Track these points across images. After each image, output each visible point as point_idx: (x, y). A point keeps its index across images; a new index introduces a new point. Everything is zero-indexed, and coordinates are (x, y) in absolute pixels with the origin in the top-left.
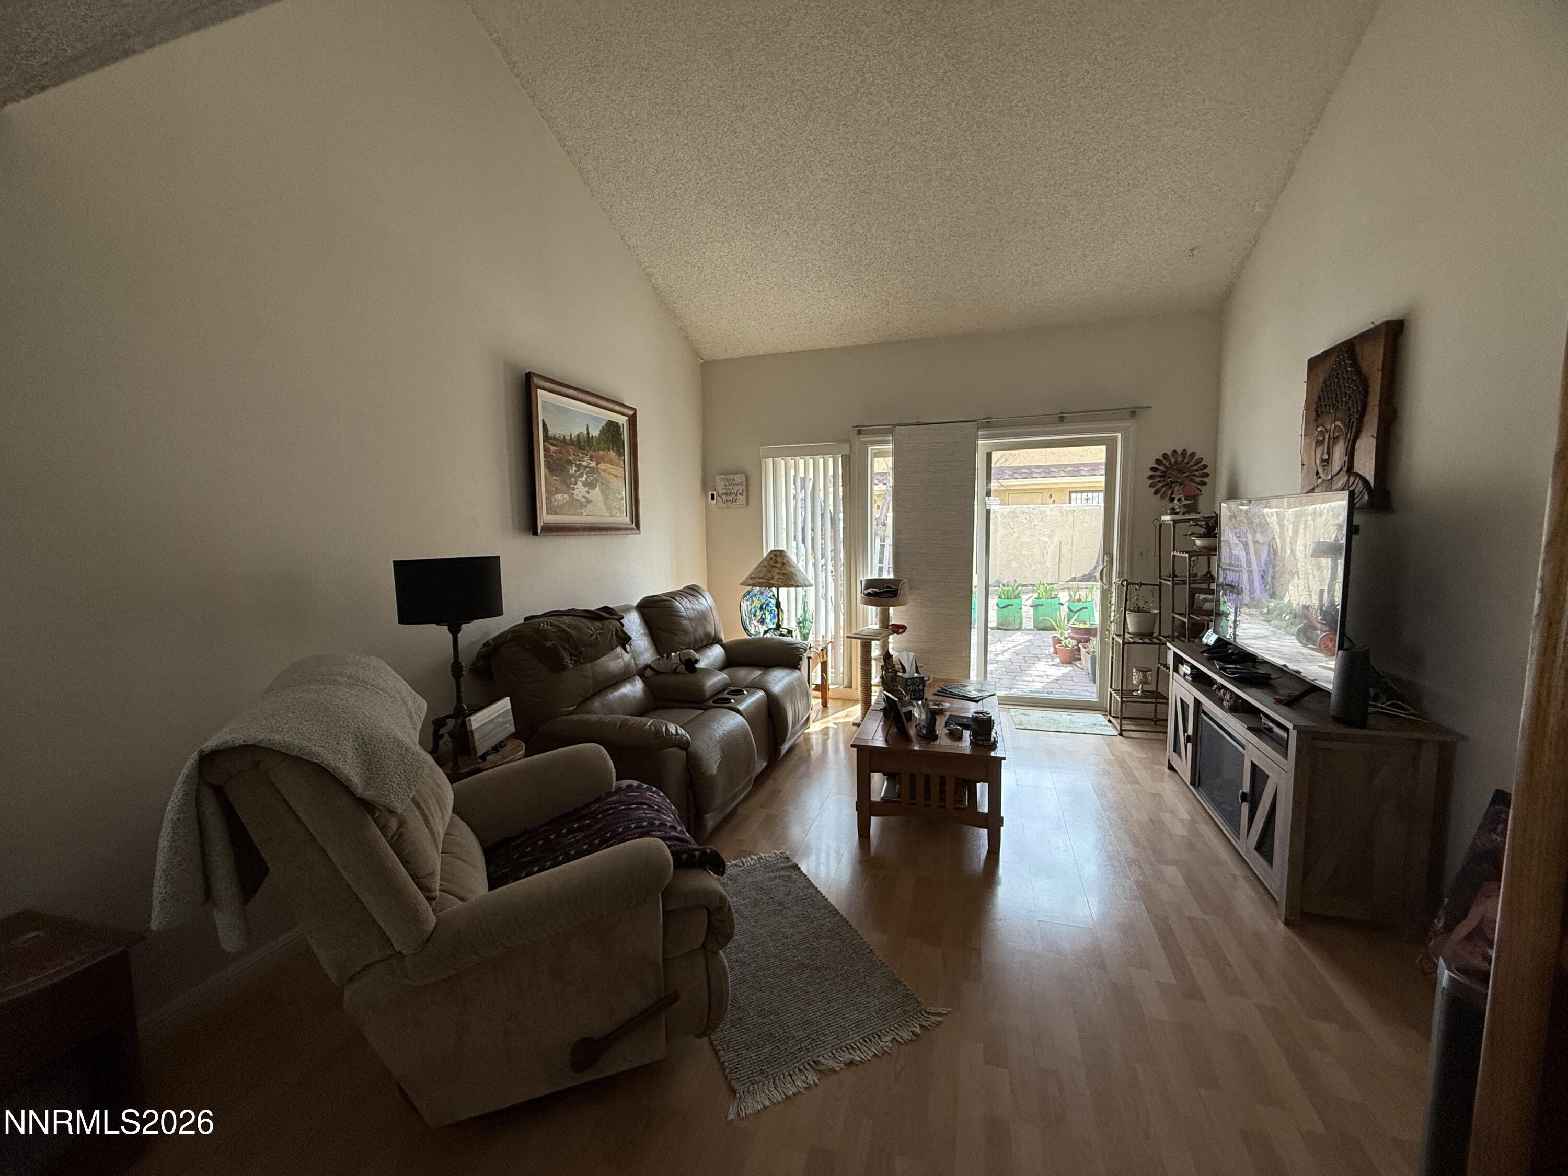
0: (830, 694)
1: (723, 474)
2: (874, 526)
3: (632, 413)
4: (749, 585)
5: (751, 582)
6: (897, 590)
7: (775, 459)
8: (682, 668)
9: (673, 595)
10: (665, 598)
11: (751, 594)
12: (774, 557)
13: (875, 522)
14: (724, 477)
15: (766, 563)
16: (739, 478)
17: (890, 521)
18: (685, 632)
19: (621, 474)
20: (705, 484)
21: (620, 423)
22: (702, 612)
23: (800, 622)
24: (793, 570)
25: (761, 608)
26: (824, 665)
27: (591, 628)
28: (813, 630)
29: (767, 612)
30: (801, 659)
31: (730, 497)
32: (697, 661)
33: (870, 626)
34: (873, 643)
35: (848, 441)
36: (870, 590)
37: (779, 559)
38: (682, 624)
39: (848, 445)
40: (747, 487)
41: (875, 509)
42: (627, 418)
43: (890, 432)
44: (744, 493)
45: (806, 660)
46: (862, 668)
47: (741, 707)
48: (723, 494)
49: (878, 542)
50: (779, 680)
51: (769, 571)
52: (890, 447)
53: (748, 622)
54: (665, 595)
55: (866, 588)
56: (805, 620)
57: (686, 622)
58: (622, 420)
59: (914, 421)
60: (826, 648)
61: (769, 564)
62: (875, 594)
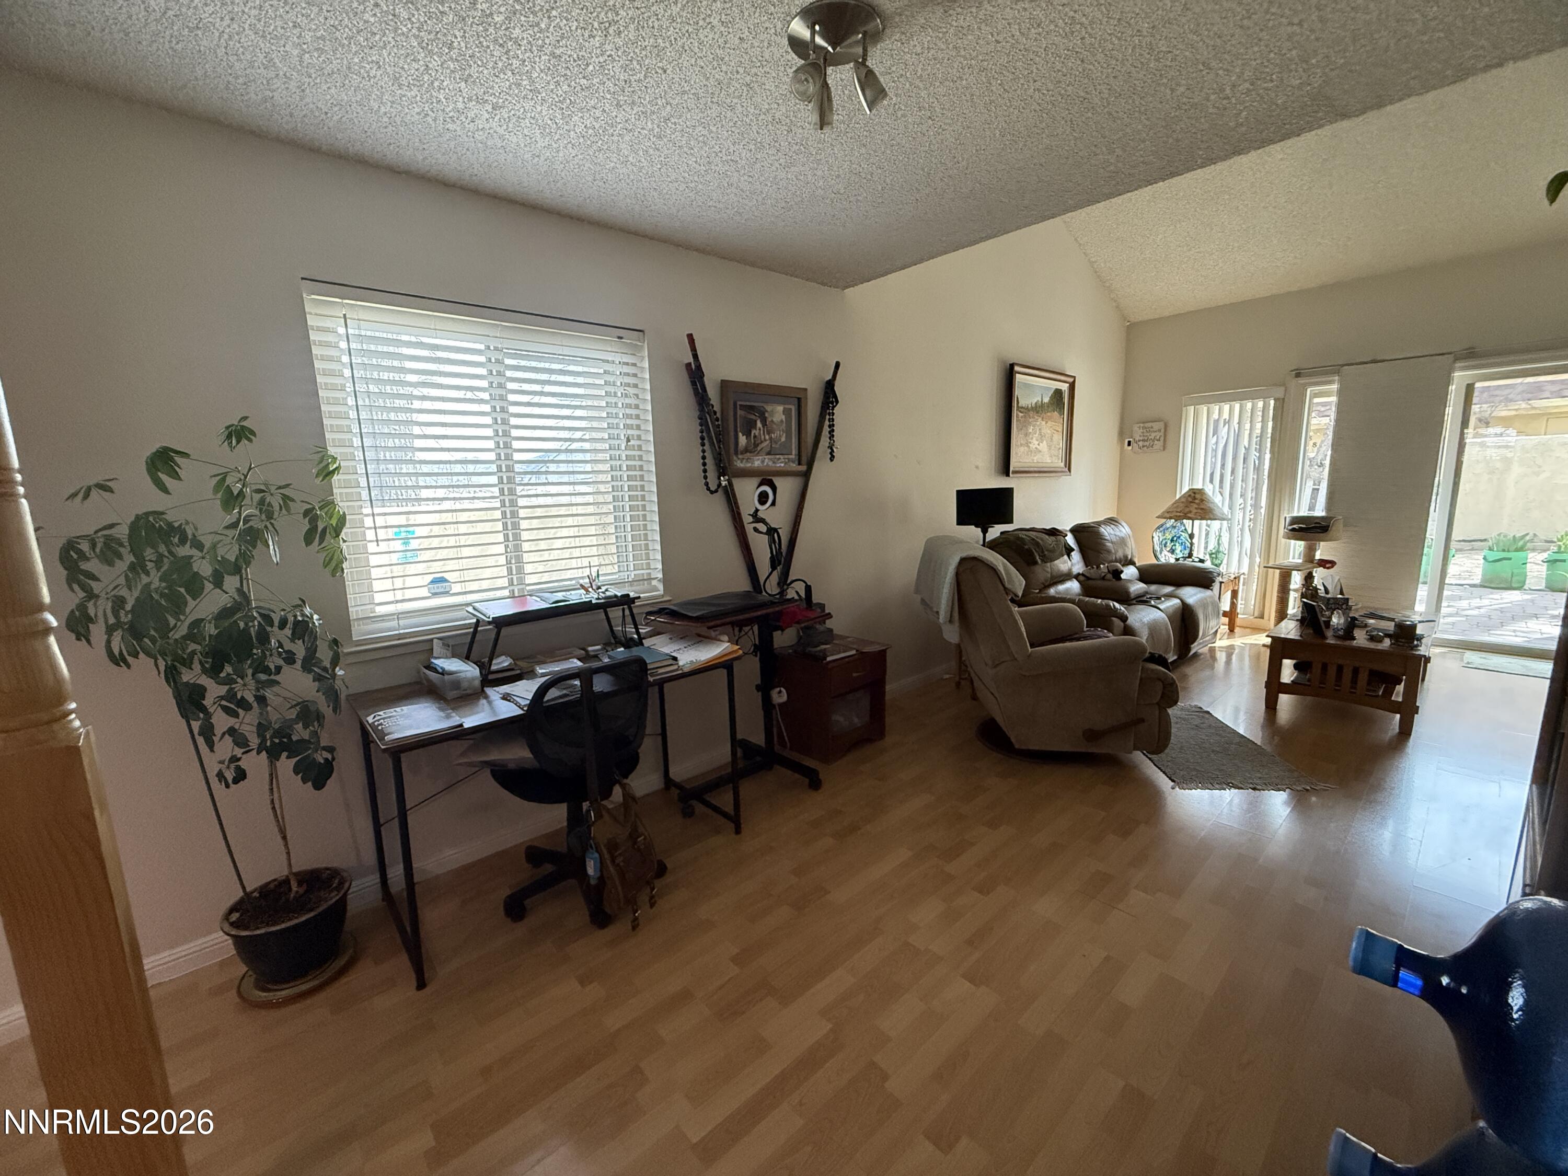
0: (1238, 622)
1: (1143, 423)
2: (1306, 467)
3: (1071, 380)
4: (1165, 518)
5: (1168, 516)
6: (1329, 526)
7: (1197, 407)
8: (1109, 576)
9: (1099, 524)
10: (1092, 525)
11: (1164, 527)
12: (1193, 495)
13: (1308, 463)
14: (1142, 425)
15: (1183, 500)
16: (1156, 426)
17: (1327, 462)
18: (1109, 552)
19: (1060, 430)
20: (1121, 434)
21: (1063, 389)
22: (1123, 538)
23: (1213, 554)
24: (1211, 506)
25: (1172, 541)
26: (1235, 594)
27: (1050, 540)
28: (1225, 562)
29: (1177, 544)
30: (1214, 581)
31: (1147, 444)
32: (1122, 572)
33: (1291, 560)
34: (1294, 573)
35: (1283, 384)
36: (1295, 526)
37: (1197, 496)
38: (1105, 545)
39: (1283, 389)
40: (1165, 436)
41: (1310, 447)
42: (1068, 385)
43: (1338, 372)
44: (1162, 439)
45: (1219, 584)
46: (1278, 596)
47: (1162, 607)
48: (1139, 441)
49: (1310, 485)
50: (1192, 595)
51: (1187, 506)
52: (1335, 387)
53: (1159, 549)
54: (1093, 523)
55: (1291, 524)
56: (1218, 552)
57: (1108, 544)
58: (1065, 387)
59: (1369, 359)
60: (1239, 577)
61: (1187, 500)
62: (1301, 529)
